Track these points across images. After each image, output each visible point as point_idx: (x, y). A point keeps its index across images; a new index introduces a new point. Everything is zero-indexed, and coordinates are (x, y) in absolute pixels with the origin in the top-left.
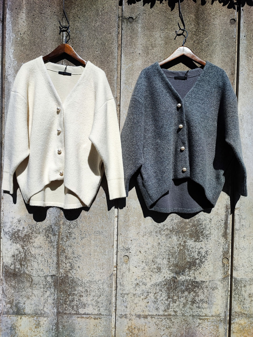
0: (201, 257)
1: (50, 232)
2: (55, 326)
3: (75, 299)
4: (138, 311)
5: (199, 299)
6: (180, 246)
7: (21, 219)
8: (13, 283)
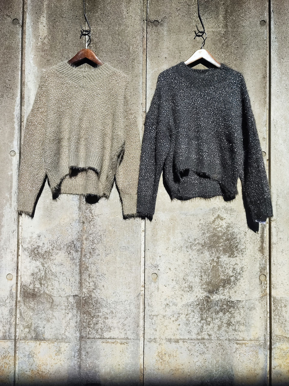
0: (236, 274)
1: (72, 248)
2: (78, 352)
3: (100, 322)
4: (169, 334)
5: (236, 321)
6: (213, 262)
7: (41, 235)
8: (32, 305)
